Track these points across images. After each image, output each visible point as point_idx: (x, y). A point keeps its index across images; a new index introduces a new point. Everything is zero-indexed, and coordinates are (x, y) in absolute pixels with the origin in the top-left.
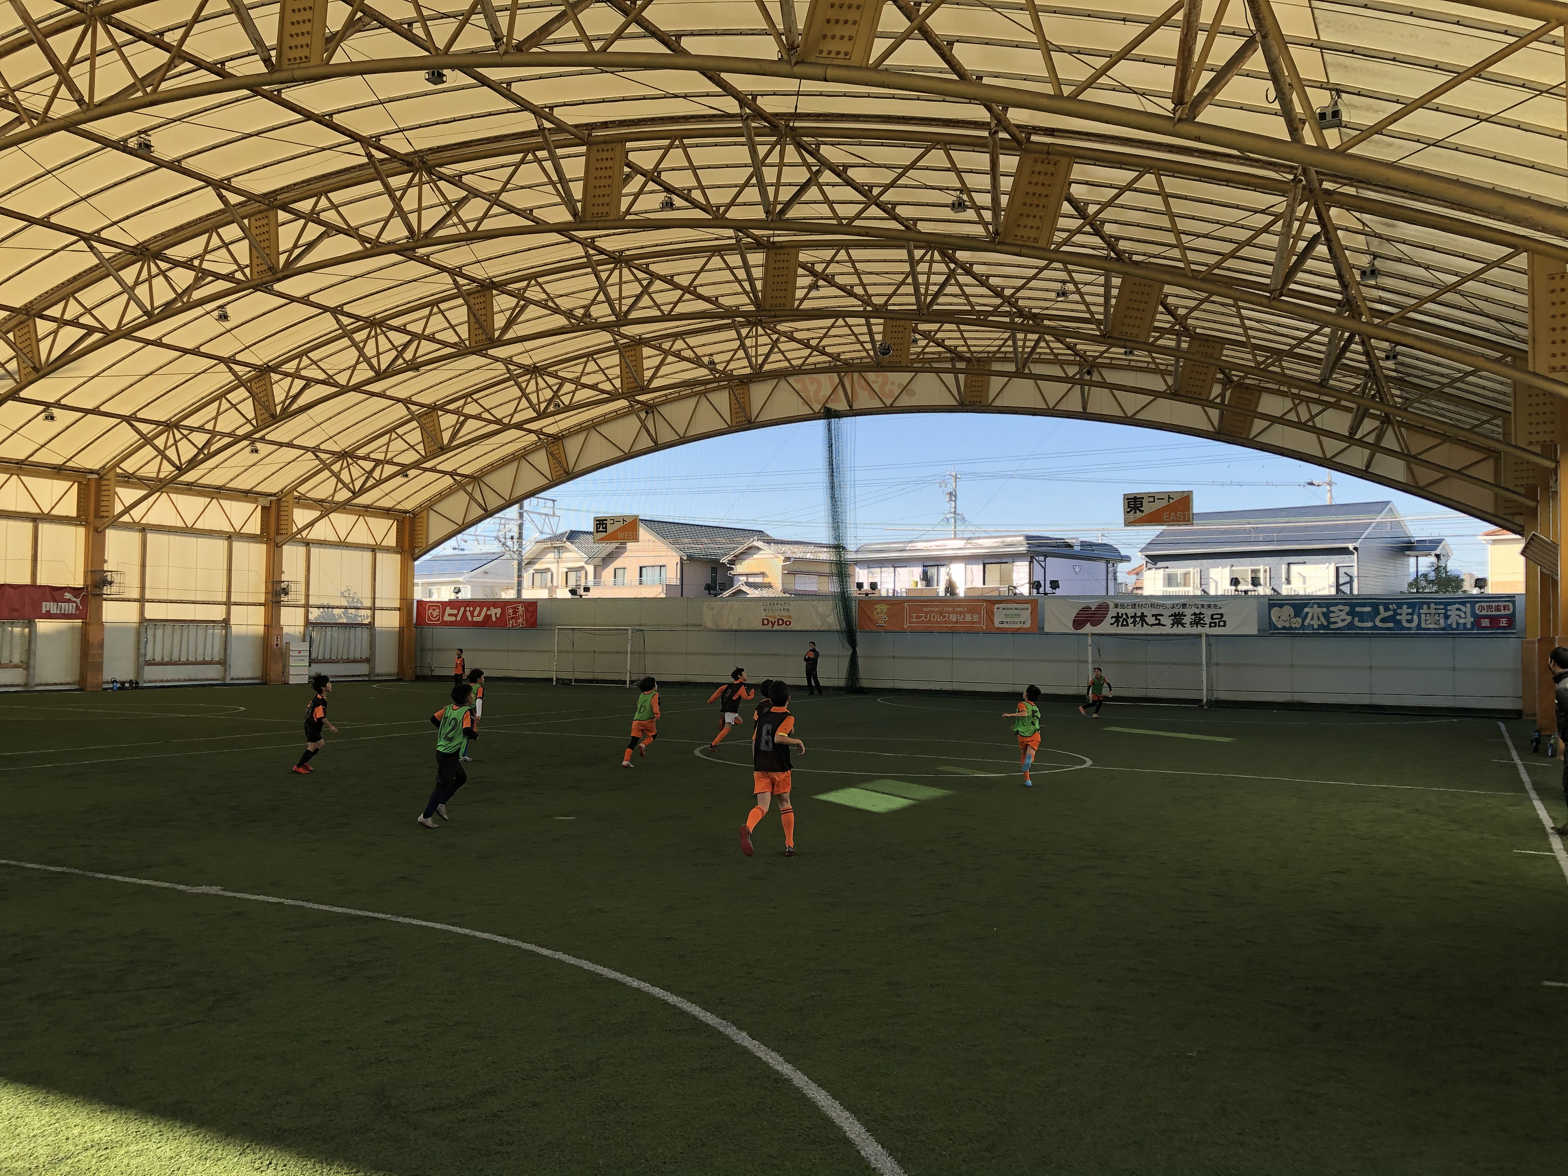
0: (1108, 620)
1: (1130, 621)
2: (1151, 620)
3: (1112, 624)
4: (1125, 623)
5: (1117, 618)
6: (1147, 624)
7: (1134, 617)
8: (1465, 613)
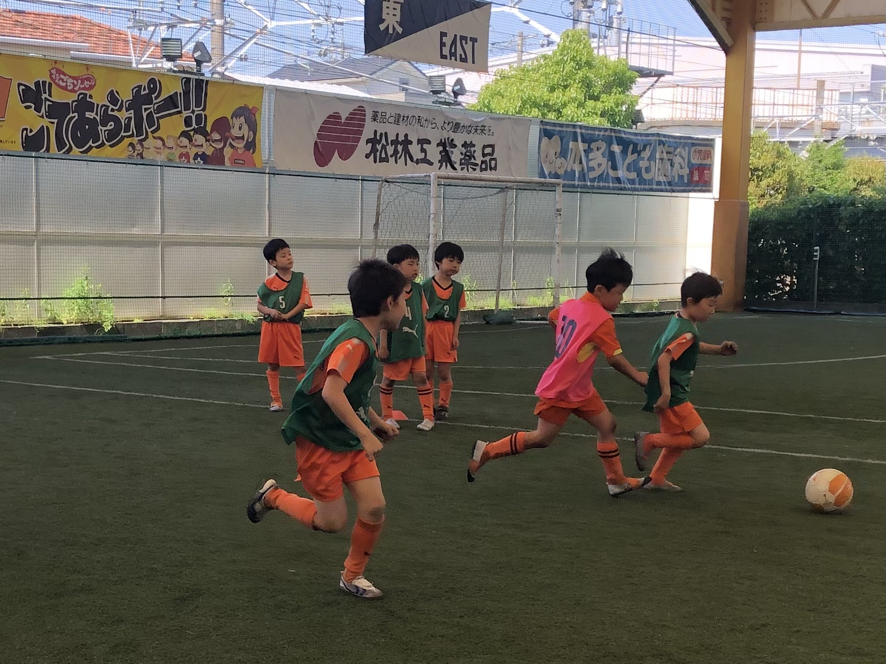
0: (363, 148)
1: (390, 150)
2: (415, 149)
3: (367, 156)
4: (383, 155)
5: (373, 141)
6: (412, 160)
7: (395, 142)
8: (684, 160)
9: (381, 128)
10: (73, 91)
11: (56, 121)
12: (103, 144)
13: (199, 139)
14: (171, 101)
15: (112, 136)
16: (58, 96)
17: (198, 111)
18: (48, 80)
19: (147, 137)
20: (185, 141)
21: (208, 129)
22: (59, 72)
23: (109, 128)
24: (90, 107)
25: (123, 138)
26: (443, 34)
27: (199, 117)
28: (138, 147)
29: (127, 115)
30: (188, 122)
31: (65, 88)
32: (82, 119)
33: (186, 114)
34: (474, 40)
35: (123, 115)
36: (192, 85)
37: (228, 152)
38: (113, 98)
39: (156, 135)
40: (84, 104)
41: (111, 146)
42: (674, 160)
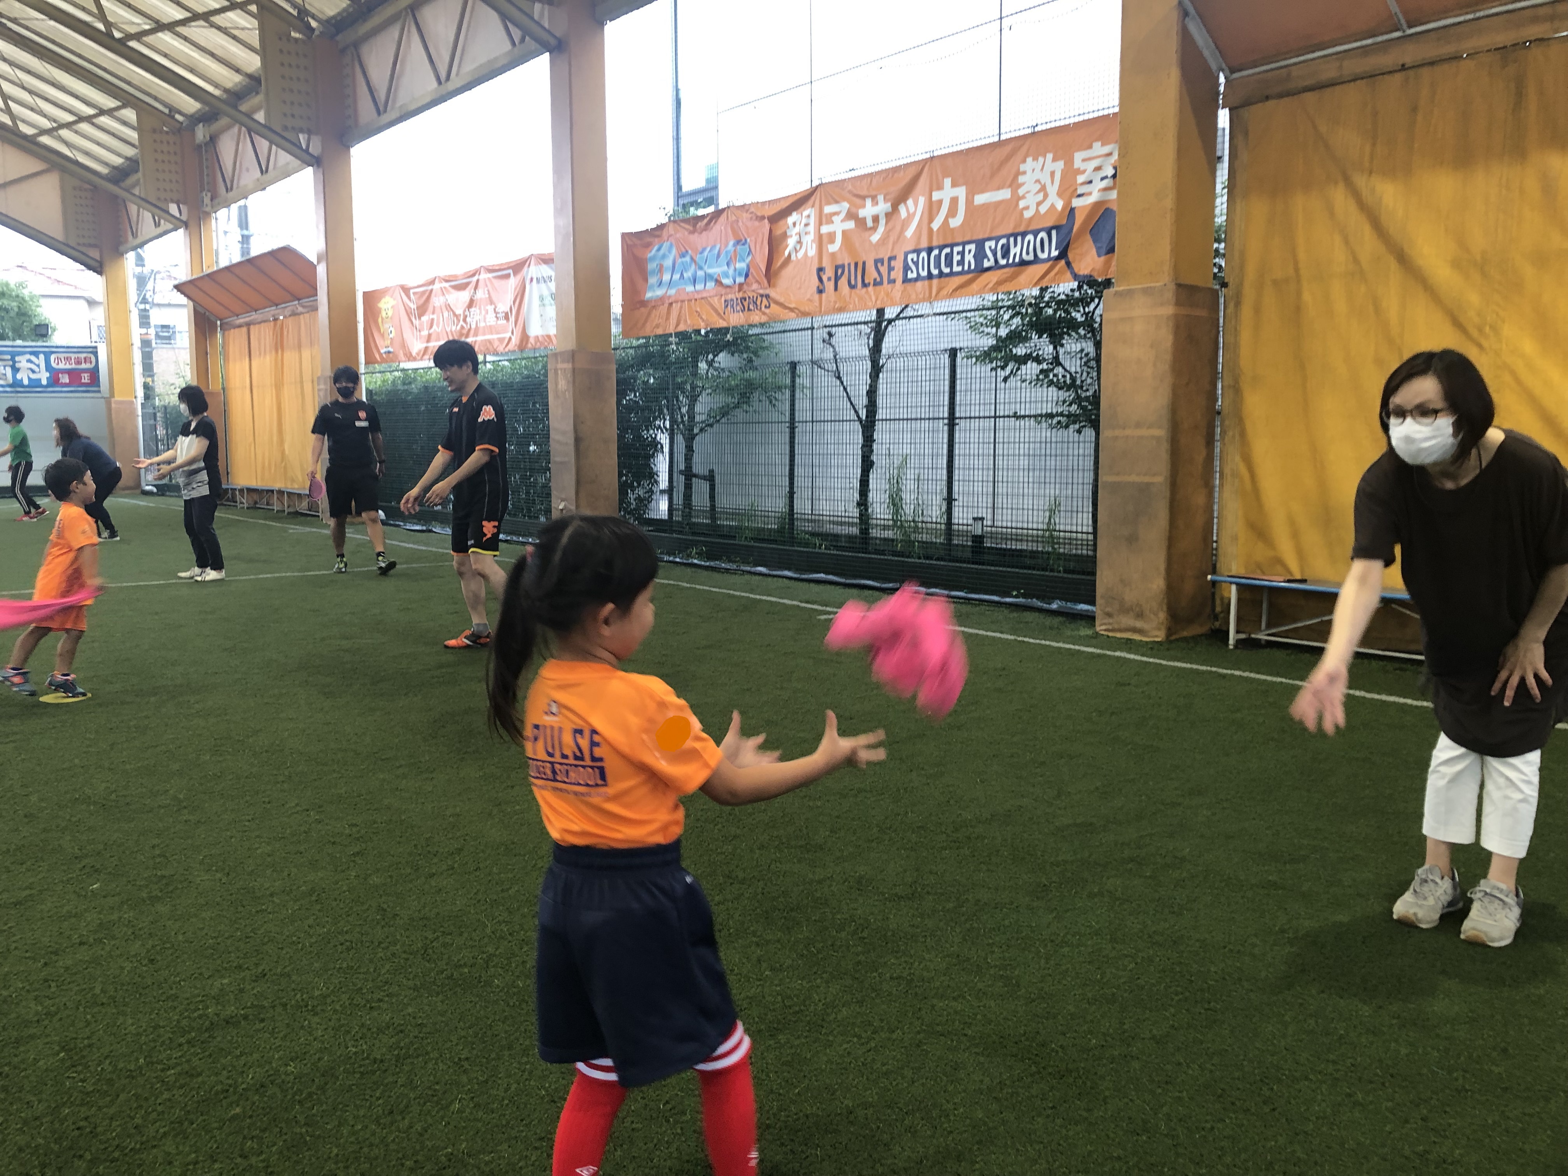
8: (38, 366)
42: (17, 365)
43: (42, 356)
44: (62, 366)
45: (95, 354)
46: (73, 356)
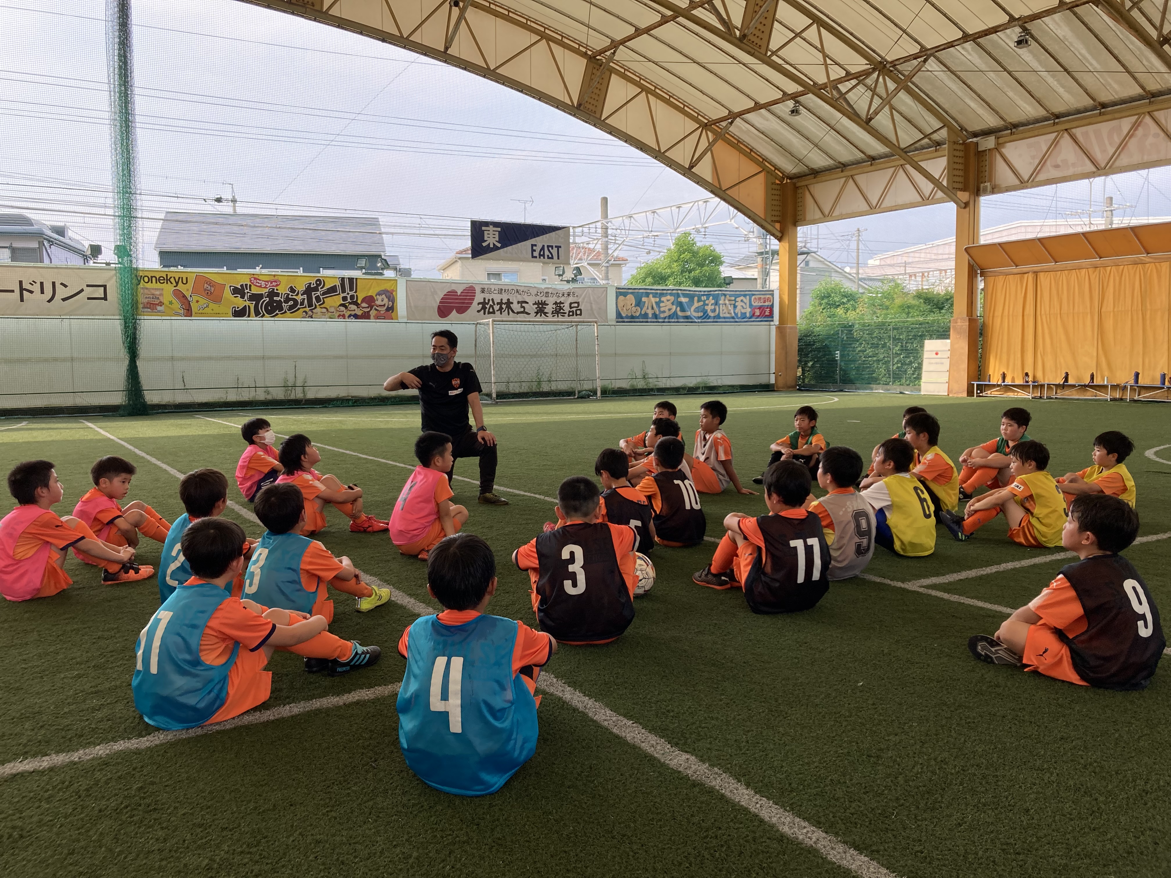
0: (475, 306)
1: (497, 307)
2: (516, 307)
3: (478, 311)
4: (491, 310)
5: (484, 304)
6: (513, 312)
8: (746, 304)
9: (488, 296)
10: (265, 288)
11: (254, 302)
12: (285, 312)
13: (353, 307)
14: (332, 290)
15: (291, 308)
16: (255, 290)
17: (351, 293)
18: (249, 283)
19: (316, 307)
20: (342, 308)
21: (359, 302)
22: (255, 279)
23: (289, 304)
24: (277, 295)
25: (299, 309)
26: (533, 245)
27: (352, 297)
28: (310, 313)
29: (302, 297)
30: (345, 299)
31: (260, 287)
32: (272, 301)
33: (342, 295)
34: (558, 247)
35: (299, 298)
36: (347, 282)
37: (373, 313)
38: (292, 290)
39: (322, 306)
40: (272, 294)
41: (291, 313)
42: (737, 304)
43: (748, 297)
44: (756, 304)
45: (773, 295)
46: (762, 297)
